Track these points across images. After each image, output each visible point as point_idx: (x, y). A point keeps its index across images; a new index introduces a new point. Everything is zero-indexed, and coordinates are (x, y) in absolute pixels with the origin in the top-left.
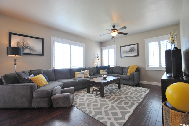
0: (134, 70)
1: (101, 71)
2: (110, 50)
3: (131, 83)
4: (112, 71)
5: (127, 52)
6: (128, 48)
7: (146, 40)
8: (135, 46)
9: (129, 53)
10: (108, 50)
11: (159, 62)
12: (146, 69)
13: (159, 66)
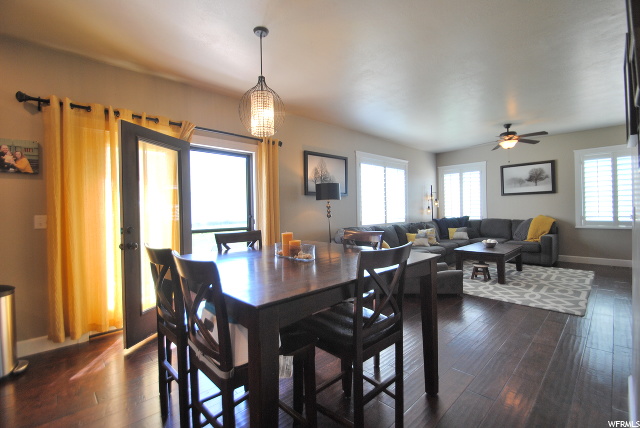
0: (547, 228)
1: (450, 230)
2: (466, 175)
3: (543, 258)
4: (479, 230)
5: (520, 182)
6: (524, 172)
7: (577, 153)
8: (547, 168)
9: (528, 185)
10: (461, 176)
11: (611, 209)
12: (577, 227)
13: (611, 219)
